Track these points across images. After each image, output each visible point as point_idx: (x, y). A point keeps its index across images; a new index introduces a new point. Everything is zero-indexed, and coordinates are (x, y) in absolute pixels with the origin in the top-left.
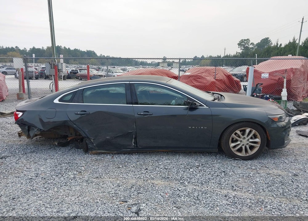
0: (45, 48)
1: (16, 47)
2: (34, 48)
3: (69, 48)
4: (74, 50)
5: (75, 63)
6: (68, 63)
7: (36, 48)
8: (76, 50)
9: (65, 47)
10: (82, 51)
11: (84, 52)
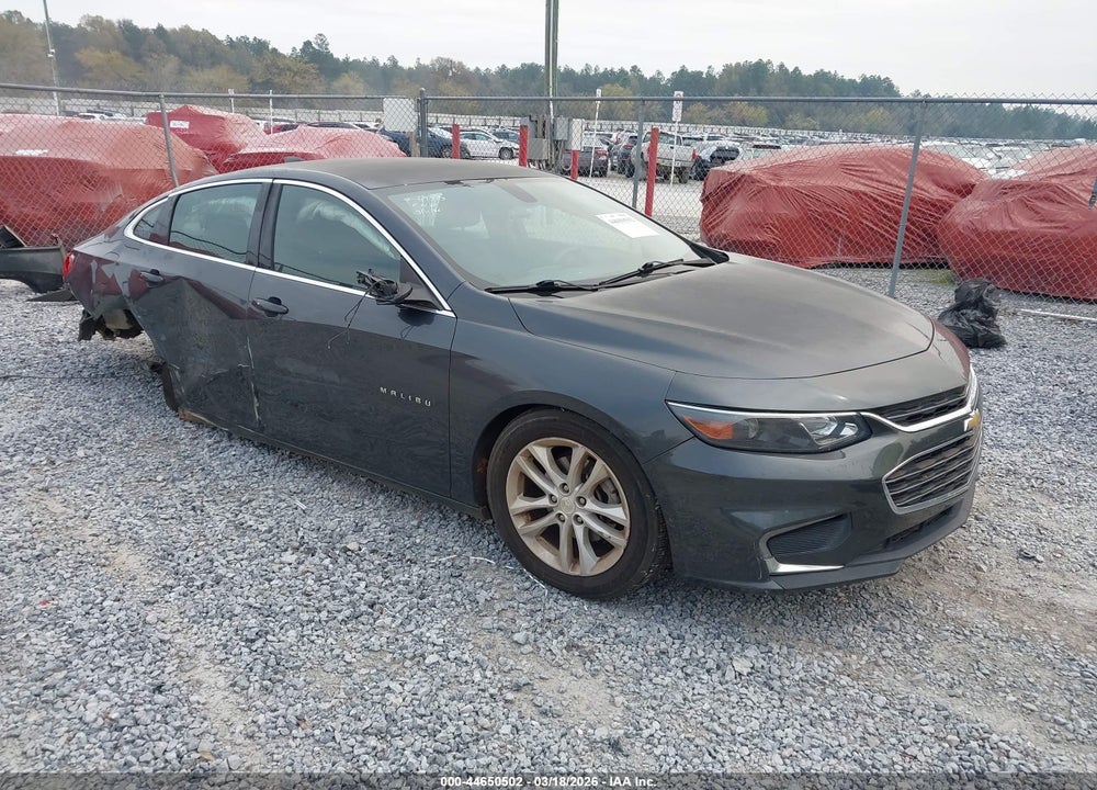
0: (716, 71)
1: (634, 68)
2: (683, 71)
3: (796, 69)
4: (817, 74)
5: (805, 124)
6: (784, 122)
7: (690, 71)
8: (822, 77)
9: (782, 66)
10: (843, 80)
11: (852, 82)
